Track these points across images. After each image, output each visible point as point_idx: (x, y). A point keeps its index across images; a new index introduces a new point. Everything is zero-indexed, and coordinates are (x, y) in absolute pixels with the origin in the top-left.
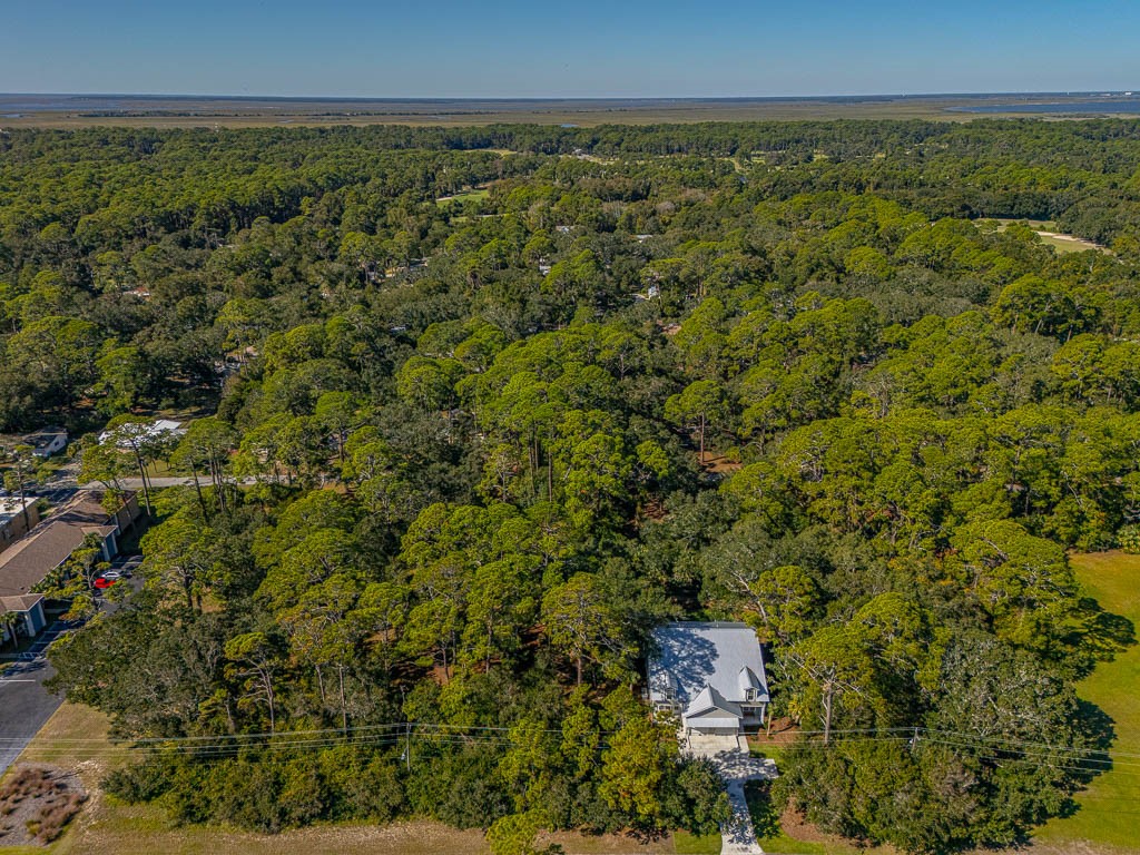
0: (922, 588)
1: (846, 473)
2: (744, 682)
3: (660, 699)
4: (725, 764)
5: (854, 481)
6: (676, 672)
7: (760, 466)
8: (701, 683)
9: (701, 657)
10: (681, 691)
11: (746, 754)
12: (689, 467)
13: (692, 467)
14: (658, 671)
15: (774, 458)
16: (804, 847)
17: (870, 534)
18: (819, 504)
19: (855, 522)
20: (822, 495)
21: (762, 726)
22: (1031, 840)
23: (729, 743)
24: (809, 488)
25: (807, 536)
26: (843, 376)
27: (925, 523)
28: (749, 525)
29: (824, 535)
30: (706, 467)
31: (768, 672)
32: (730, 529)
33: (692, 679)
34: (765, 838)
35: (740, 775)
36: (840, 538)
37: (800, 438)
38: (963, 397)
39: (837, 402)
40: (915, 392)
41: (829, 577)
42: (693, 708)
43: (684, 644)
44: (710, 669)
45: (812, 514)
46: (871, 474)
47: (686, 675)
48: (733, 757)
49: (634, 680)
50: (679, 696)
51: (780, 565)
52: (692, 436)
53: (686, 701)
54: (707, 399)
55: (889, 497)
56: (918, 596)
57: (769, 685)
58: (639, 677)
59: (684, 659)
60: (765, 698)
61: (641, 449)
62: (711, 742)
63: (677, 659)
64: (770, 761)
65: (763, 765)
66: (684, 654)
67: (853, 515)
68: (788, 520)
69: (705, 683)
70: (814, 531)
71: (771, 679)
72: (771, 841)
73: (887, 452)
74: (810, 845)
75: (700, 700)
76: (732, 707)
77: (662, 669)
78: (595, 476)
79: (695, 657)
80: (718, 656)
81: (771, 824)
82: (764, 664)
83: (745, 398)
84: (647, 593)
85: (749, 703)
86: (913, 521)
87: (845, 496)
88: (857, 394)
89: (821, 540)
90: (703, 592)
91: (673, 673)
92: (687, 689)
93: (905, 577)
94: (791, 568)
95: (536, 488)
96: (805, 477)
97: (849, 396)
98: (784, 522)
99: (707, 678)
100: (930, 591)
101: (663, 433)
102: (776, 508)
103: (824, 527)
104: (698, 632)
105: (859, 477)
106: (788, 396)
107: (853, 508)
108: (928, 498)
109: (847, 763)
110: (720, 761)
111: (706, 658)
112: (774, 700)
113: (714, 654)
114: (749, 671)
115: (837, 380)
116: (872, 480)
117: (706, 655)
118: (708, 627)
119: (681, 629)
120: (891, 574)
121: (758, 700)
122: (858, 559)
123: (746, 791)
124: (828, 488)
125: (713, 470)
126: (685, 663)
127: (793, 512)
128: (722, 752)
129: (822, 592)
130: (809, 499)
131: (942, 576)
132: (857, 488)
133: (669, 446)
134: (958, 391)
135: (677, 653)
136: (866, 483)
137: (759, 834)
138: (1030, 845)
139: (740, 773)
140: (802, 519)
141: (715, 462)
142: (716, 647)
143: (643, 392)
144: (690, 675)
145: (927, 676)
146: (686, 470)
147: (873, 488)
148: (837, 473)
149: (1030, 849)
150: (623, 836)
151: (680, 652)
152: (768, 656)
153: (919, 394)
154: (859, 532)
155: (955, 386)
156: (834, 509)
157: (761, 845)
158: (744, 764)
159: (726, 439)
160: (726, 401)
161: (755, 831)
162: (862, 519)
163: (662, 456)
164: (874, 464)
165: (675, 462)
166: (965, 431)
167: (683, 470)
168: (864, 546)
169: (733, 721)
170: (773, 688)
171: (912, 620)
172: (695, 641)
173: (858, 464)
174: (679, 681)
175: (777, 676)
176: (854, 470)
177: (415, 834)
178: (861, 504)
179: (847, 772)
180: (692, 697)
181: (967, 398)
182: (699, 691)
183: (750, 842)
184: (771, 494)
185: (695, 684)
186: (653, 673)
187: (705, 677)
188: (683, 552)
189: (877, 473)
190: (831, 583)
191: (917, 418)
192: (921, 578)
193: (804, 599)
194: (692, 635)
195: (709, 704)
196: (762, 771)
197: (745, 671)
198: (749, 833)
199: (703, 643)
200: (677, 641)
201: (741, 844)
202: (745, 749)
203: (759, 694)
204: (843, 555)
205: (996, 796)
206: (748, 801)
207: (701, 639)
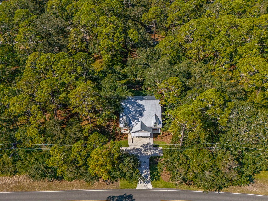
0: (223, 83)
1: (201, 40)
2: (153, 120)
3: (123, 126)
4: (144, 149)
5: (203, 43)
6: (129, 116)
7: (170, 37)
8: (138, 120)
9: (139, 111)
10: (130, 123)
11: (152, 145)
12: (147, 39)
13: (148, 39)
14: (123, 116)
15: (176, 35)
16: (168, 185)
17: (206, 62)
18: (189, 52)
19: (202, 58)
20: (191, 48)
21: (159, 134)
22: (254, 180)
23: (146, 141)
24: (187, 46)
25: (184, 64)
26: (203, 7)
27: (227, 58)
28: (164, 60)
29: (190, 63)
30: (155, 39)
31: (163, 116)
32: (157, 62)
33: (135, 119)
34: (154, 181)
35: (149, 154)
36: (195, 64)
37: (186, 27)
38: (244, 12)
39: (200, 15)
40: (228, 10)
41: (189, 80)
42: (134, 130)
43: (133, 106)
44: (142, 115)
45: (187, 55)
46: (210, 40)
47: (133, 117)
48: (147, 146)
49: (115, 119)
50: (129, 125)
51: (171, 77)
52: (152, 28)
53: (132, 127)
54: (156, 14)
55: (216, 49)
56: (222, 86)
57: (163, 121)
58: (116, 117)
59: (133, 112)
60: (161, 125)
61: (129, 32)
62: (141, 140)
63: (130, 112)
64: (160, 148)
65: (158, 150)
66: (133, 110)
67: (201, 56)
68: (178, 57)
69: (140, 120)
70: (186, 62)
71: (163, 118)
72: (156, 182)
73: (216, 31)
74: (171, 184)
75: (137, 126)
76: (148, 129)
77: (124, 115)
78: (110, 42)
79: (137, 111)
80: (145, 110)
81: (157, 175)
82: (162, 113)
83: (169, 14)
84: (120, 88)
85: (155, 127)
86: (223, 58)
87: (199, 48)
88: (208, 12)
89: (188, 65)
90: (144, 85)
91: (128, 117)
92: (133, 123)
93: (217, 79)
94: (175, 78)
95: (95, 47)
96: (185, 42)
97: (205, 13)
98: (177, 59)
99: (141, 119)
100: (226, 84)
101: (139, 26)
102: (174, 54)
103: (190, 61)
104: (139, 102)
105: (205, 41)
106: (184, 12)
107: (202, 53)
108: (230, 49)
109: (187, 159)
110: (142, 148)
111: (141, 111)
112: (164, 126)
113: (144, 110)
114: (156, 115)
115: (201, 8)
116: (210, 42)
117: (141, 110)
118: (143, 99)
119: (133, 101)
120: (212, 78)
121: (158, 126)
122: (201, 73)
123: (150, 161)
124: (193, 45)
125: (157, 40)
126: (133, 113)
127: (180, 55)
128: (144, 144)
129: (186, 87)
130: (187, 50)
131: (231, 79)
132: (204, 46)
133: (141, 31)
134: (243, 9)
135: (130, 109)
136: (207, 43)
137: (152, 179)
138: (254, 183)
139: (149, 153)
140: (183, 57)
141: (158, 38)
142: (145, 107)
143: (135, 12)
144: (135, 118)
145: (222, 121)
146: (146, 40)
147: (210, 45)
148: (197, 40)
149: (254, 185)
150: (101, 181)
151: (131, 109)
152: (163, 110)
153: (229, 11)
154: (203, 61)
155: (242, 8)
156: (195, 54)
157: (152, 184)
158: (151, 149)
159: (162, 29)
160: (163, 15)
161: (151, 178)
162: (204, 57)
163: (136, 34)
164: (211, 36)
165: (142, 37)
166: (246, 23)
167: (145, 40)
168: (204, 67)
169: (148, 134)
170: (164, 122)
171: (220, 101)
172: (137, 105)
173: (205, 36)
174: (130, 120)
175: (166, 118)
176: (204, 38)
177: (21, 181)
178: (204, 51)
179: (186, 163)
180: (134, 125)
181: (245, 12)
182: (137, 123)
183: (148, 183)
184: (173, 49)
185: (136, 121)
186: (121, 117)
187: (140, 118)
188: (141, 70)
189: (211, 40)
190: (189, 83)
191: (229, 18)
192: (223, 80)
193: (178, 90)
194: (137, 103)
195: (140, 129)
196: (157, 152)
197: (154, 116)
198: (148, 179)
199: (141, 106)
200: (131, 105)
201: (145, 184)
202: (152, 143)
203: (158, 124)
204: (195, 71)
205: (244, 167)
206: (150, 164)
207: (140, 104)
